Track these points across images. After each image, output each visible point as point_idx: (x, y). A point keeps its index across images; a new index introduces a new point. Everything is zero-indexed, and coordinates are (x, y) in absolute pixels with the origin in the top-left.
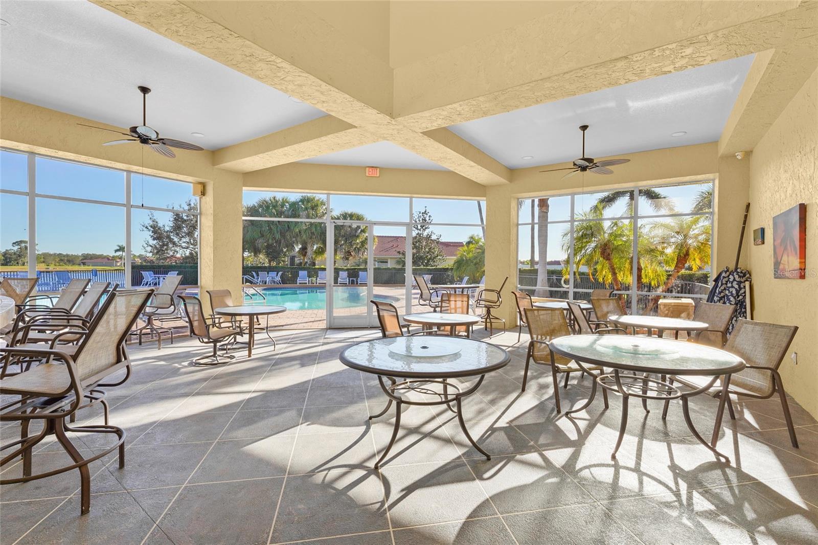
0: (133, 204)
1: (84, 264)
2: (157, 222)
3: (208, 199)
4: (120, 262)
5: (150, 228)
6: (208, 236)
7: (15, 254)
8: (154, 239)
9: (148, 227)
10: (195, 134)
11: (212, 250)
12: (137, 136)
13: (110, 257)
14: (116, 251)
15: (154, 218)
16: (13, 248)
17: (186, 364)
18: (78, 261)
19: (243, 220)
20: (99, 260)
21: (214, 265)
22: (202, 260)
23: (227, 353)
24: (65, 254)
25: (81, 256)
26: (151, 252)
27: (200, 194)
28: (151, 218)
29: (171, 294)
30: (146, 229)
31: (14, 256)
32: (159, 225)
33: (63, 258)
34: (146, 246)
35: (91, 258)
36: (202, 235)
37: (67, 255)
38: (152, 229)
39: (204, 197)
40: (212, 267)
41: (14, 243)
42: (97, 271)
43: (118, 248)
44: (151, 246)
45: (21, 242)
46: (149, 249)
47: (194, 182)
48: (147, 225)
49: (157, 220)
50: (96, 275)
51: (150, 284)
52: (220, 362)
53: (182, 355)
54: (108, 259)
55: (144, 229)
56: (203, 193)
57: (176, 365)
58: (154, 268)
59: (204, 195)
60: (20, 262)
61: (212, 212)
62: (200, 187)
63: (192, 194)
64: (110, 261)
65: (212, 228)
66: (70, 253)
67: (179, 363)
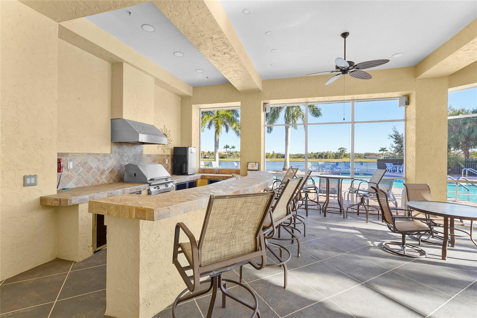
0: (356, 121)
1: (365, 158)
2: (398, 133)
3: (411, 107)
4: (382, 157)
5: (393, 137)
6: (411, 137)
7: (339, 153)
8: (396, 143)
9: (393, 136)
10: (395, 56)
11: (415, 149)
12: (340, 70)
13: (377, 154)
14: (380, 151)
15: (396, 130)
16: (338, 151)
17: (377, 244)
18: (362, 157)
19: (449, 120)
20: (372, 156)
21: (416, 161)
22: (407, 157)
23: (419, 244)
24: (357, 153)
25: (364, 154)
26: (394, 151)
27: (405, 103)
28: (394, 131)
29: (377, 183)
30: (391, 138)
31: (338, 155)
32: (399, 134)
33: (356, 155)
34: (392, 147)
35: (368, 155)
36: (407, 137)
37: (359, 154)
38: (395, 137)
39: (408, 106)
40: (414, 163)
41: (339, 149)
42: (362, 162)
43: (381, 149)
44: (394, 147)
45: (341, 148)
46: (393, 149)
47: (400, 96)
48: (392, 135)
49: (398, 131)
50: (362, 164)
51: (390, 171)
52: (406, 253)
53: (379, 234)
54: (376, 155)
55: (390, 137)
56: (408, 103)
57: (369, 242)
58: (394, 161)
59: (408, 105)
60: (341, 157)
61: (415, 117)
62: (404, 100)
63: (398, 106)
64: (377, 156)
65: (414, 131)
66: (360, 153)
67: (373, 241)
